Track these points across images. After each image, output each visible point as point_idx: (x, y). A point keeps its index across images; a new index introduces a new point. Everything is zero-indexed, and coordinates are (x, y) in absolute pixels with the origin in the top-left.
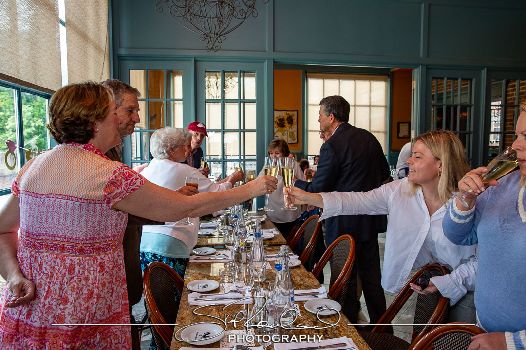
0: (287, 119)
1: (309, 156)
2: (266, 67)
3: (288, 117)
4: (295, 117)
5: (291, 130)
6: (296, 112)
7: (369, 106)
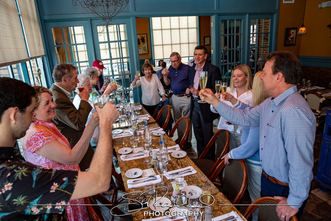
0: (141, 40)
1: (155, 60)
3: (141, 38)
4: (146, 38)
5: (144, 46)
6: (146, 35)
7: (187, 28)
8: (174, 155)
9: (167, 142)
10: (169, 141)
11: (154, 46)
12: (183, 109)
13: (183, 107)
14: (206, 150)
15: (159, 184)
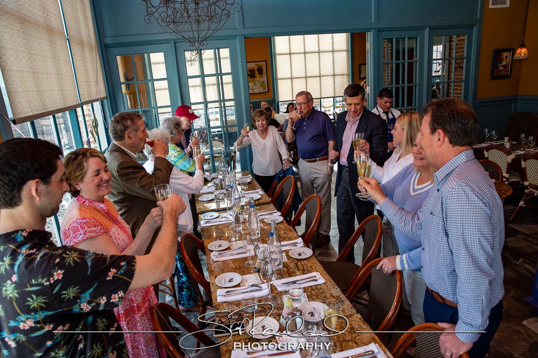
0: (257, 70)
1: (280, 103)
2: (238, 43)
3: (258, 68)
4: (264, 67)
5: (261, 80)
6: (265, 62)
7: (332, 51)
8: (293, 255)
9: (285, 233)
10: (288, 232)
11: (278, 81)
12: (315, 182)
13: (315, 178)
14: (347, 247)
15: (264, 297)
